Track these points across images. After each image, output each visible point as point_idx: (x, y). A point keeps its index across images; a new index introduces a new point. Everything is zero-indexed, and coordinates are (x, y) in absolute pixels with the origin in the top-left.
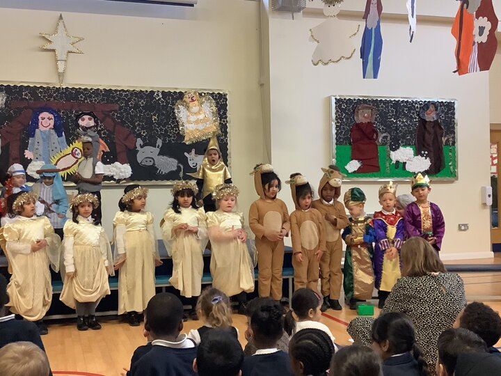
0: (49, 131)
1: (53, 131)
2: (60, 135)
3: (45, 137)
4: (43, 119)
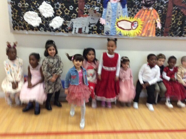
0: (117, 4)
1: (119, 4)
2: (123, 7)
3: (113, 8)
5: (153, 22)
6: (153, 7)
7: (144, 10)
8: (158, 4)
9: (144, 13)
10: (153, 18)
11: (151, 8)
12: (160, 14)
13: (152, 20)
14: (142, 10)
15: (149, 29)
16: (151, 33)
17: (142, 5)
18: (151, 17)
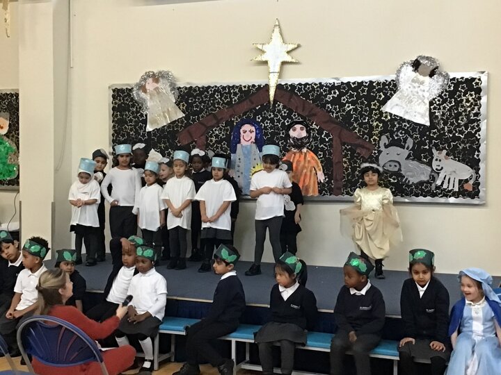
0: (251, 146)
1: (254, 146)
3: (246, 152)
4: (245, 132)
5: (311, 171)
6: (308, 148)
7: (295, 153)
8: (316, 143)
9: (294, 157)
10: (310, 165)
11: (305, 150)
12: (321, 158)
13: (309, 170)
14: (290, 153)
15: (307, 184)
16: (311, 190)
17: (289, 146)
18: (306, 165)
